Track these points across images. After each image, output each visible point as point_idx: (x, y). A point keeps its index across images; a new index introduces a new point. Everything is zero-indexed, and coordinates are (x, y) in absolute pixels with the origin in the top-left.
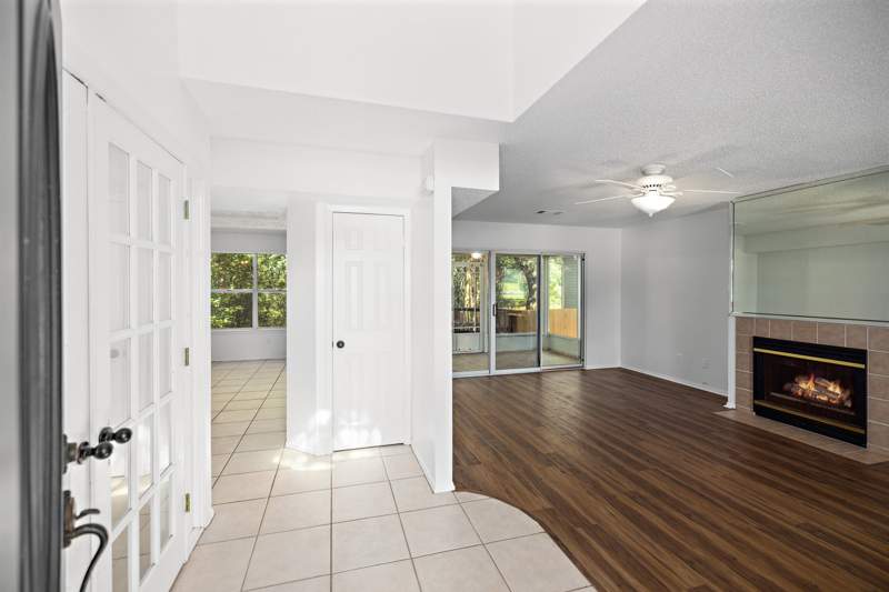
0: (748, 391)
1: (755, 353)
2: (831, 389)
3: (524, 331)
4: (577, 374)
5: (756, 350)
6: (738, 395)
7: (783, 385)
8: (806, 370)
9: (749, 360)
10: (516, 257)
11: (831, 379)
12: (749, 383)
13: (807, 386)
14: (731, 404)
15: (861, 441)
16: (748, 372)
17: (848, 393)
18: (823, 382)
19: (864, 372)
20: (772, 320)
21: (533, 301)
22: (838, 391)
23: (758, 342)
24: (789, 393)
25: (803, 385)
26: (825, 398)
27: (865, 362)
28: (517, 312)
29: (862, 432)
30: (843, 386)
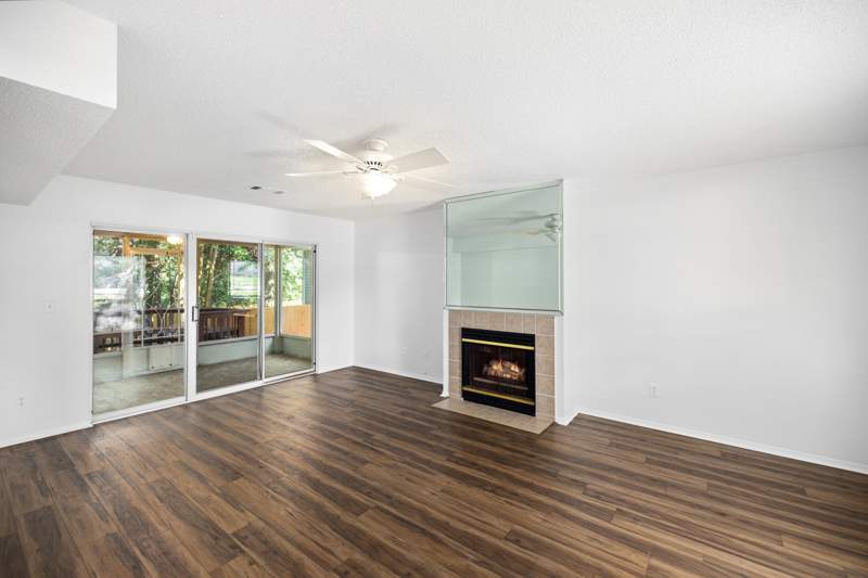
0: (458, 378)
1: (464, 343)
2: (512, 368)
3: (250, 335)
4: (307, 382)
5: (464, 340)
6: (451, 383)
7: (482, 368)
8: (498, 355)
9: (458, 351)
10: (247, 246)
11: (513, 362)
12: (458, 371)
13: (497, 367)
14: (445, 393)
15: (530, 411)
16: (458, 361)
17: (523, 370)
18: (508, 364)
19: (533, 352)
20: (476, 313)
21: (269, 298)
22: (517, 370)
23: (466, 332)
24: (486, 376)
25: (495, 367)
26: (508, 376)
27: (534, 346)
28: (246, 312)
29: (532, 404)
30: (520, 366)
